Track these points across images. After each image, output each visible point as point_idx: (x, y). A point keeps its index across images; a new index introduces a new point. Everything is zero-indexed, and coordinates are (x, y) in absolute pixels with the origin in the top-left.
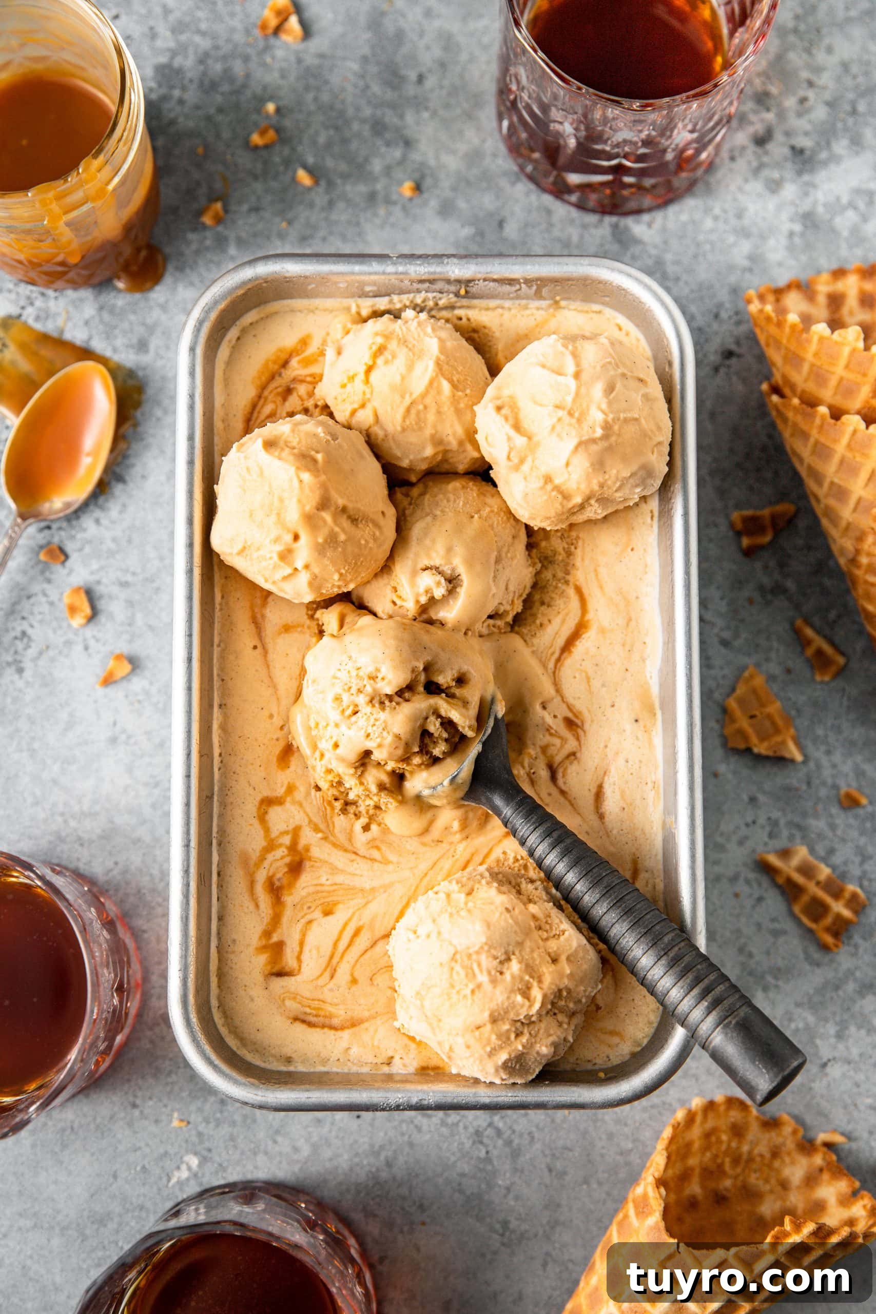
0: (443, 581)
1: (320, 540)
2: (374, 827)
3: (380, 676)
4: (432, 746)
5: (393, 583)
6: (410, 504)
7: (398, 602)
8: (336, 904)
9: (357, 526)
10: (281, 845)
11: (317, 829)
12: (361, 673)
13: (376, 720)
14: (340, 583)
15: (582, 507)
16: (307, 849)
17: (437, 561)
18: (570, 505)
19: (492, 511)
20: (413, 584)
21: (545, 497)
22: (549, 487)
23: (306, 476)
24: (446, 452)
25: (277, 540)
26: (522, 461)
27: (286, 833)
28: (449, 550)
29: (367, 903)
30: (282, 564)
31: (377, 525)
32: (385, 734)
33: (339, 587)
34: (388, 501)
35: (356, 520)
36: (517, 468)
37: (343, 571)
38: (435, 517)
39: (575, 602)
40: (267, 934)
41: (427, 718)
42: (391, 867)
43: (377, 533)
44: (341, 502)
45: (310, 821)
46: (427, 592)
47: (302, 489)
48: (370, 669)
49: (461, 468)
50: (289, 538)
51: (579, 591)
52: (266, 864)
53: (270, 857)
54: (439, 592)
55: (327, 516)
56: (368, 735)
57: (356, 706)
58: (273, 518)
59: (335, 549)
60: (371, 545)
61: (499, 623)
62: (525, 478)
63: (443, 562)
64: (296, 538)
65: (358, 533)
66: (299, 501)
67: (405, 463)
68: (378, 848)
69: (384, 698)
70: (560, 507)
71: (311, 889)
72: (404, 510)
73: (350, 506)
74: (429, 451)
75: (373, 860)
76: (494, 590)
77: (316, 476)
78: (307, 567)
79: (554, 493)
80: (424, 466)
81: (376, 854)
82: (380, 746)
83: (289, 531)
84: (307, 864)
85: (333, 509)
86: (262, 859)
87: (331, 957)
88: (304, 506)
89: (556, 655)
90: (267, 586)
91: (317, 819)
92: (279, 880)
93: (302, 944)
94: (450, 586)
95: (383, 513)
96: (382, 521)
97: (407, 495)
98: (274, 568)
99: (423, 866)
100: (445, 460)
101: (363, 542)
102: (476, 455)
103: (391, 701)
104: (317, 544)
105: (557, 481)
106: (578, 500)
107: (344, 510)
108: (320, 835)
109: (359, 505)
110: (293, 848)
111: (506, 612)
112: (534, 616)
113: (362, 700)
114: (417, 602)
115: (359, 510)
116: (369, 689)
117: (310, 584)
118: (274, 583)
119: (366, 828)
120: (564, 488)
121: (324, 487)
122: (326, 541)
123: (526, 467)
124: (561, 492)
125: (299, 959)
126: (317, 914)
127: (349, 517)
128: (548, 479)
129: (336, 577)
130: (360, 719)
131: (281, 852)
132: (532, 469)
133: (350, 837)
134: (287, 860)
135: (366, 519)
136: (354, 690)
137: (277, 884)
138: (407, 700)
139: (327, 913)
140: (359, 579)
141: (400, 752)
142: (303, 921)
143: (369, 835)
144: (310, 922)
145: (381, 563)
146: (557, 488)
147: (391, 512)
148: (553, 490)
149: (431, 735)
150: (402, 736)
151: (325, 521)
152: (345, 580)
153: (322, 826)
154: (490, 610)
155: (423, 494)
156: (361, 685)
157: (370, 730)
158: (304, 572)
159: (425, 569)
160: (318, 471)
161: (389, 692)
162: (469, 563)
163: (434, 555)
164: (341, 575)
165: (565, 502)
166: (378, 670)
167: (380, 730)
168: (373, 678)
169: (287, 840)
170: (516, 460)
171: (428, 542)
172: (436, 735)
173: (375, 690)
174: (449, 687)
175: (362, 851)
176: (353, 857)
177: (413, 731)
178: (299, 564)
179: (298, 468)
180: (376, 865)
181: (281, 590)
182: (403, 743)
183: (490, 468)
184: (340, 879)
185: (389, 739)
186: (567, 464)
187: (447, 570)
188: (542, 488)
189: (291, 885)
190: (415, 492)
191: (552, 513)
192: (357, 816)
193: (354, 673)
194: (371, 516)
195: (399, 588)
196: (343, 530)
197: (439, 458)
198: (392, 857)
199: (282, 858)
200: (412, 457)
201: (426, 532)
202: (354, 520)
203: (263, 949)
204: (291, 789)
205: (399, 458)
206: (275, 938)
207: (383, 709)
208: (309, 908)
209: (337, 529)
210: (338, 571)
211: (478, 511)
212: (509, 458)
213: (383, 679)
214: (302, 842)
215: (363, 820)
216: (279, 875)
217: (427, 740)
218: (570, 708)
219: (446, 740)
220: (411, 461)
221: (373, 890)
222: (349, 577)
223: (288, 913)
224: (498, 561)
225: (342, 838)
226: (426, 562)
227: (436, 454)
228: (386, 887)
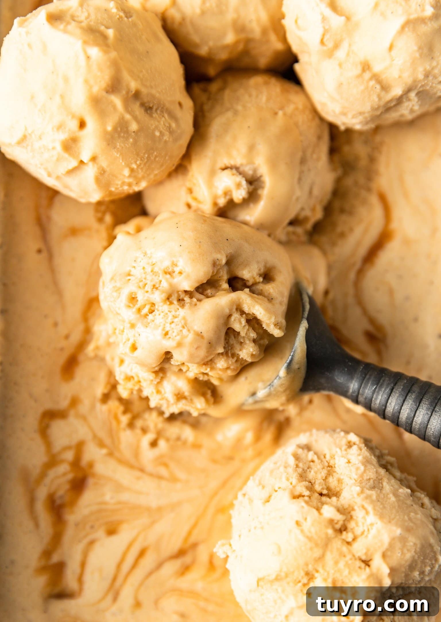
0: (244, 183)
1: (109, 128)
2: (162, 443)
3: (177, 270)
4: (237, 347)
5: (188, 184)
6: (209, 99)
7: (194, 204)
8: (120, 523)
9: (151, 116)
10: (62, 461)
11: (101, 444)
12: (156, 269)
13: (175, 317)
14: (131, 180)
15: (399, 101)
16: (91, 465)
17: (238, 160)
18: (389, 97)
19: (297, 109)
20: (210, 184)
21: (362, 88)
22: (367, 75)
23: (95, 52)
24: (248, 41)
25: (60, 127)
26: (337, 46)
27: (67, 448)
28: (251, 148)
29: (153, 523)
30: (66, 155)
31: (172, 116)
32: (185, 331)
33: (130, 185)
34: (185, 93)
35: (151, 108)
36: (330, 54)
37: (134, 166)
38: (236, 113)
39: (378, 212)
40: (47, 554)
41: (230, 316)
42: (179, 486)
43: (174, 125)
44: (133, 85)
45: (95, 436)
46: (226, 194)
47: (89, 66)
48: (167, 263)
49: (263, 62)
50: (74, 125)
51: (383, 199)
52: (47, 480)
53: (52, 473)
54: (239, 195)
55: (117, 101)
56: (166, 334)
57: (153, 304)
58: (57, 99)
59: (127, 139)
60: (166, 138)
61: (299, 230)
62: (340, 65)
63: (244, 161)
64: (82, 125)
65: (152, 123)
66: (86, 81)
67: (203, 51)
68: (166, 465)
69: (182, 296)
70: (376, 100)
71: (94, 508)
72: (202, 105)
73: (144, 91)
74: (230, 38)
75: (160, 477)
76: (298, 193)
77: (106, 52)
78: (94, 159)
79: (372, 83)
80: (223, 56)
81: (163, 471)
82: (179, 345)
83: (73, 117)
84: (91, 481)
85: (124, 92)
86: (43, 475)
87: (115, 579)
88: (91, 87)
89: (358, 265)
90: (50, 182)
91: (102, 434)
92: (61, 497)
93: (83, 565)
94: (251, 188)
95: (180, 104)
96: (178, 112)
97: (205, 90)
98: (58, 160)
99: (213, 484)
100: (246, 52)
101: (157, 134)
102: (279, 46)
103: (191, 297)
104: (105, 132)
105: (377, 68)
106: (397, 91)
107: (137, 95)
108: (104, 451)
109: (154, 92)
110: (76, 463)
111: (306, 219)
112: (334, 225)
113: (157, 297)
114: (215, 204)
115: (153, 96)
116: (165, 285)
117: (98, 180)
118: (58, 178)
119: (154, 444)
120: (383, 77)
121: (115, 65)
122: (115, 129)
123: (341, 54)
124: (379, 81)
125: (80, 580)
126: (101, 533)
127: (142, 105)
128: (366, 67)
129: (126, 172)
130: (158, 318)
131: (63, 468)
132: (348, 55)
133: (137, 453)
134: (70, 476)
135: (163, 109)
136: (148, 288)
137: (58, 502)
138: (208, 297)
139: (111, 532)
140: (152, 176)
141: (202, 353)
142: (85, 542)
143: (156, 452)
144: (92, 543)
145: (176, 161)
146: (376, 77)
147: (188, 103)
148: (371, 79)
149: (237, 334)
150: (205, 334)
151: (115, 108)
152: (135, 177)
153: (107, 441)
154: (291, 215)
155: (222, 89)
156: (156, 280)
157: (168, 328)
158: (91, 164)
159: (224, 169)
160: (107, 46)
161: (188, 288)
162: (273, 164)
163: (234, 153)
164: (132, 170)
165: (383, 93)
166: (174, 264)
167: (179, 328)
168: (169, 273)
169: (69, 456)
170: (330, 45)
171: (228, 139)
172: (243, 334)
173: (171, 285)
174: (255, 284)
175: (149, 467)
176: (139, 474)
177: (217, 330)
178: (85, 157)
179: (85, 42)
180: (164, 484)
181: (66, 187)
182: (205, 341)
183: (296, 60)
184: (125, 497)
185: (190, 337)
186: (391, 48)
187: (248, 170)
188: (359, 76)
189: (73, 503)
190: (214, 87)
191: (367, 108)
192: (144, 431)
193: (149, 269)
194: (167, 105)
195: (196, 190)
196: (135, 118)
197: (241, 47)
198: (181, 475)
199: (64, 474)
200: (211, 44)
201: (226, 128)
202: (148, 109)
203: (43, 569)
204: (75, 402)
205: (197, 46)
206: (55, 558)
207: (183, 306)
208: (92, 527)
209: (128, 117)
210: (128, 165)
211: (282, 108)
212: (322, 42)
213: (180, 273)
214: (86, 458)
215: (150, 437)
216: (61, 493)
217: (232, 341)
218: (372, 321)
219: (254, 341)
220: (210, 49)
221: (160, 509)
222: (140, 175)
223: (69, 533)
224: (303, 161)
225: (127, 453)
226: (226, 161)
227: (237, 43)
228: (174, 507)
